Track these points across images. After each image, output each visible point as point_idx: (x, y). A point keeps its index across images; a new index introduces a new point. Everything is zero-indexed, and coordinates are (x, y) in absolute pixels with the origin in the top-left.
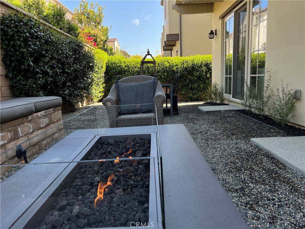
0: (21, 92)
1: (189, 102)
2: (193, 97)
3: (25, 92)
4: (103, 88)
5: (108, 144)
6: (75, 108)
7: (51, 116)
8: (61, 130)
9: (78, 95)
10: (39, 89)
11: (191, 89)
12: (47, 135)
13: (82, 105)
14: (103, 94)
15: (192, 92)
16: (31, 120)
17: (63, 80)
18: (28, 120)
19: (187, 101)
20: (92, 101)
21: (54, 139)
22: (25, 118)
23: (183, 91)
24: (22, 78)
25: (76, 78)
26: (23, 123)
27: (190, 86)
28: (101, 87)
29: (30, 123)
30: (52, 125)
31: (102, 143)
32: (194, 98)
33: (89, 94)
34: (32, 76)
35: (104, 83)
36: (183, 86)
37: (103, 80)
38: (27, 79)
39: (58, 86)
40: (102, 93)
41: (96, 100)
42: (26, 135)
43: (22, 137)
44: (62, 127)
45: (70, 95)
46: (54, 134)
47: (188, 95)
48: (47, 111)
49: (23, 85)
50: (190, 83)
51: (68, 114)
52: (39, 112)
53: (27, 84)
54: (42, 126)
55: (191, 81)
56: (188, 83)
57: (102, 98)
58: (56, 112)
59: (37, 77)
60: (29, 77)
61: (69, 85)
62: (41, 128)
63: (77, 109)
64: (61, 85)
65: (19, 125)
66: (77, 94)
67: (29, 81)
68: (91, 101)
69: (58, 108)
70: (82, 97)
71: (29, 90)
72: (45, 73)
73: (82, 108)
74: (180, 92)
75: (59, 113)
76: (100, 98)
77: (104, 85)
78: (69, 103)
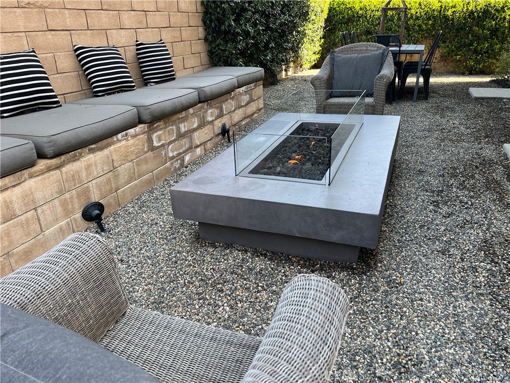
0: (220, 60)
1: (466, 75)
2: (476, 66)
3: (224, 59)
4: (320, 45)
5: (308, 130)
6: (277, 80)
7: (252, 92)
8: (260, 110)
9: (283, 61)
10: (239, 56)
11: (476, 51)
12: (247, 116)
13: (286, 75)
14: (318, 56)
15: (476, 58)
16: (233, 97)
17: (266, 40)
18: (232, 96)
19: (463, 74)
20: (301, 67)
21: (253, 120)
22: (229, 95)
23: (459, 55)
24: (222, 42)
25: (283, 35)
26: (227, 100)
27: (473, 46)
28: (318, 44)
29: (232, 100)
30: (252, 103)
31: (303, 128)
32: (477, 70)
33: (298, 58)
34: (232, 39)
35: (323, 38)
36: (461, 46)
37: (321, 33)
38: (227, 42)
39: (259, 49)
40: (318, 54)
41: (307, 65)
42: (229, 113)
43: (226, 115)
44: (262, 106)
45: (272, 61)
46: (253, 114)
47: (466, 63)
48: (249, 86)
49: (222, 50)
50: (474, 40)
51: (268, 88)
52: (241, 87)
53: (226, 50)
54: (243, 104)
55: (478, 38)
56: (471, 40)
57: (316, 62)
58: (257, 88)
59: (237, 40)
60: (229, 40)
61: (272, 47)
62: (242, 107)
63: (280, 80)
64: (262, 47)
65: (224, 101)
66: (281, 59)
67: (229, 45)
68: (299, 68)
69: (259, 82)
70: (287, 62)
71: (228, 57)
72: (247, 34)
73: (286, 79)
74: (452, 56)
75: (259, 90)
76: (314, 63)
77: (323, 40)
78: (271, 71)
